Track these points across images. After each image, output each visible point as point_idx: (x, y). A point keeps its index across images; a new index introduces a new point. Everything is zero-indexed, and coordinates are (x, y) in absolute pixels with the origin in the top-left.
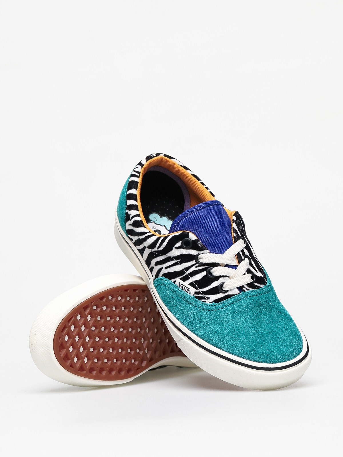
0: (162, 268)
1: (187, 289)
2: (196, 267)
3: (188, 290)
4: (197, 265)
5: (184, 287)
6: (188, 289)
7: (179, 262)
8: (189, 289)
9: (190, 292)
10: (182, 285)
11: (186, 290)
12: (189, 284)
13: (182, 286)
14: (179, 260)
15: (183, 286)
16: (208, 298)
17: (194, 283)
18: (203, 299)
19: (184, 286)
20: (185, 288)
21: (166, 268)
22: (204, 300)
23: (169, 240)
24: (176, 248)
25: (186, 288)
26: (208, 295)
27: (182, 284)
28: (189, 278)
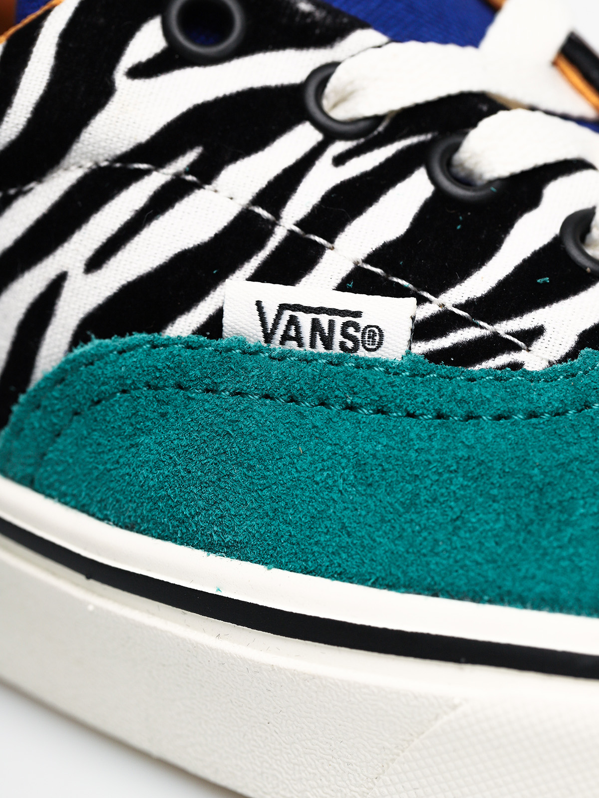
0: (59, 281)
1: (339, 321)
2: (339, 160)
3: (351, 330)
4: (340, 147)
5: (305, 320)
6: (346, 325)
7: (192, 168)
8: (358, 314)
9: (375, 336)
10: (287, 314)
11: (338, 338)
12: (342, 287)
13: (293, 321)
14: (191, 156)
15: (300, 315)
16: (532, 336)
17: (378, 271)
18: (493, 354)
19: (307, 310)
20: (325, 326)
21: (95, 263)
22: (503, 359)
23: (66, 37)
24: (139, 72)
25: (324, 319)
26: (520, 311)
27: (283, 307)
28: (319, 251)
